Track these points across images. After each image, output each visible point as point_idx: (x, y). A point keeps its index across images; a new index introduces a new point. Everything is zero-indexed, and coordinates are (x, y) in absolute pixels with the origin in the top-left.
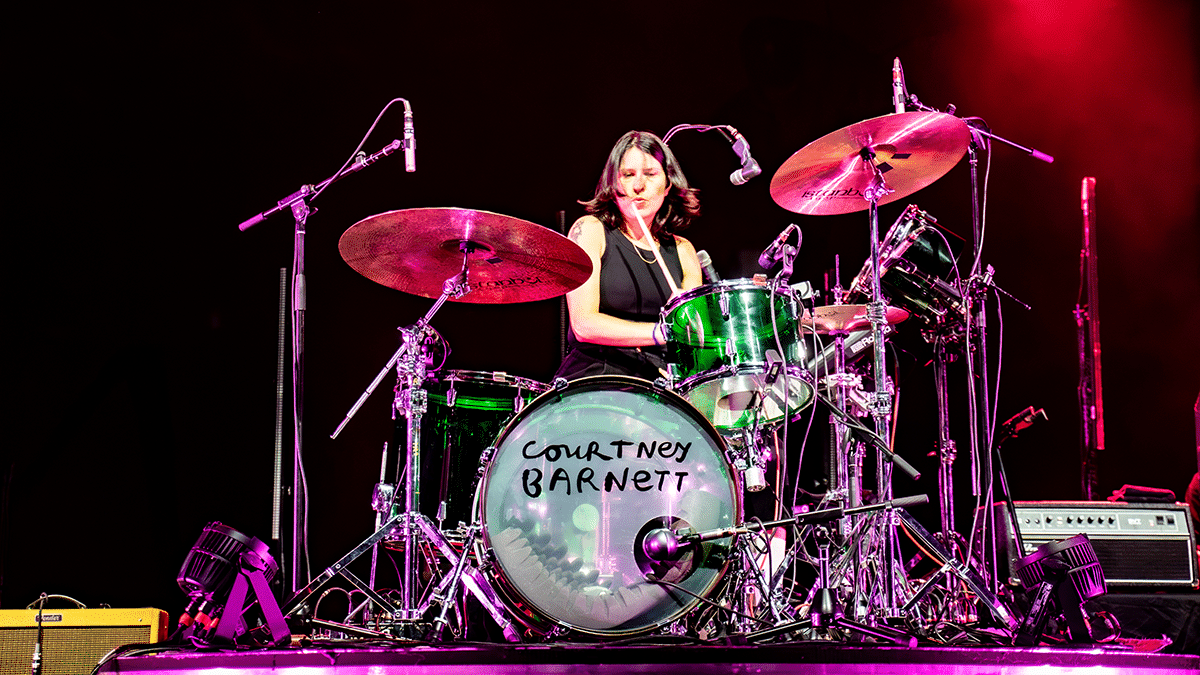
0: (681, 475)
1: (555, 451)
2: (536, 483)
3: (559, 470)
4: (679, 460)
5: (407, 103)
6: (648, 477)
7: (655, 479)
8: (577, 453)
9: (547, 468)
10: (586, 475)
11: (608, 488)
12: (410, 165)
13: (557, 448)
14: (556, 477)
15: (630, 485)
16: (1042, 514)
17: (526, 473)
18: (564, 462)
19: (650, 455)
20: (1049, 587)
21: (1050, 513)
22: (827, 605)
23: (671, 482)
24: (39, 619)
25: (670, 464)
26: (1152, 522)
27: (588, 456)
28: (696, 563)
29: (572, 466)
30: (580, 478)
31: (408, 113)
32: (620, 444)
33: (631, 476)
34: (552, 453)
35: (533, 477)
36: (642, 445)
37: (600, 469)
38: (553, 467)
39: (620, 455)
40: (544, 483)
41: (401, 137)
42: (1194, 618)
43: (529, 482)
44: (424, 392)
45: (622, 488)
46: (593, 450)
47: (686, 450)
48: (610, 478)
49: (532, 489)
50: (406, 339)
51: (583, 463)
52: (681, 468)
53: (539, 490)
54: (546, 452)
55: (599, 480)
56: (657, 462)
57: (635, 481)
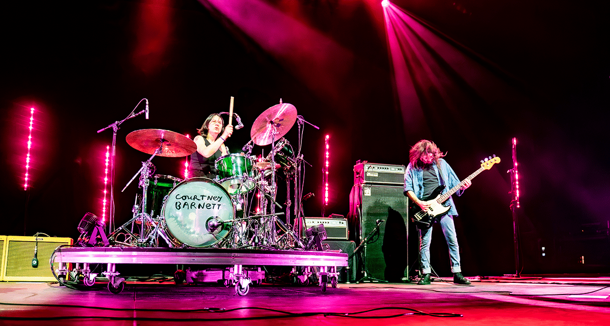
0: (219, 205)
1: (184, 197)
2: (179, 206)
3: (186, 203)
4: (219, 201)
5: (147, 100)
6: (210, 205)
7: (212, 206)
8: (191, 198)
9: (183, 202)
10: (193, 204)
11: (199, 208)
12: (147, 117)
15: (205, 207)
16: (312, 220)
18: (187, 200)
19: (211, 200)
20: (313, 237)
21: (314, 220)
22: (257, 241)
23: (216, 207)
24: (37, 239)
25: (216, 202)
26: (338, 223)
27: (194, 199)
28: (222, 229)
29: (189, 202)
30: (191, 205)
31: (147, 103)
32: (203, 196)
33: (205, 205)
34: (184, 198)
35: (178, 204)
36: (209, 197)
37: (197, 203)
39: (202, 199)
40: (181, 206)
41: (145, 109)
42: (346, 247)
44: (148, 180)
45: (203, 208)
46: (195, 197)
47: (221, 199)
48: (200, 205)
49: (178, 208)
50: (144, 165)
51: (193, 201)
52: (219, 203)
53: (180, 208)
54: (182, 197)
55: (197, 206)
56: (213, 201)
57: (207, 206)
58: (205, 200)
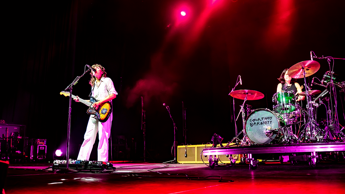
0: (271, 121)
4: (271, 119)
6: (266, 122)
8: (257, 120)
10: (258, 123)
11: (261, 124)
12: (241, 84)
13: (254, 120)
14: (254, 124)
15: (264, 123)
17: (251, 123)
18: (255, 121)
19: (266, 119)
23: (270, 122)
25: (269, 120)
27: (258, 120)
28: (274, 134)
30: (257, 123)
31: (240, 77)
32: (262, 118)
33: (264, 122)
35: (251, 124)
36: (265, 118)
38: (254, 122)
39: (262, 120)
40: (253, 125)
41: (240, 80)
44: (244, 114)
45: (263, 124)
46: (259, 119)
47: (271, 118)
48: (261, 123)
49: (251, 126)
50: (242, 107)
51: (258, 121)
52: (271, 120)
54: (253, 120)
55: (260, 123)
56: (268, 120)
57: (265, 123)
58: (265, 120)
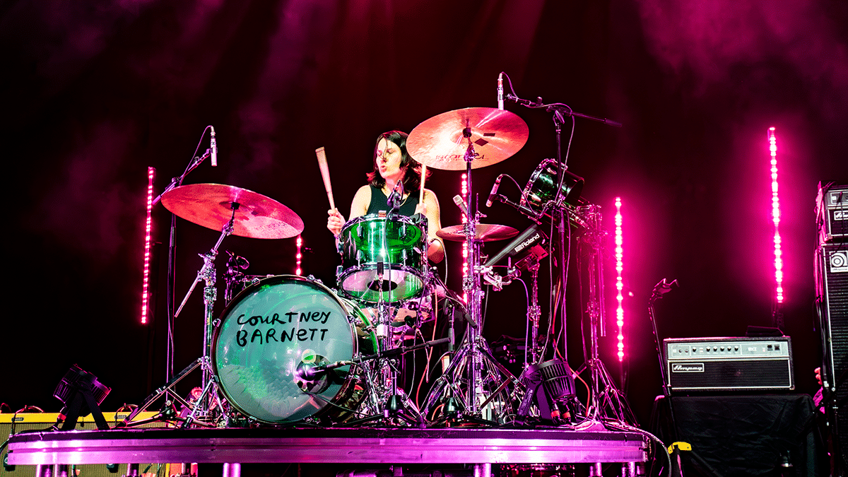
0: (324, 331)
1: (254, 320)
2: (243, 339)
3: (257, 330)
4: (323, 322)
5: (212, 128)
6: (305, 333)
7: (309, 334)
8: (267, 320)
9: (251, 330)
10: (271, 333)
11: (283, 340)
12: (214, 163)
13: (255, 318)
14: (255, 335)
15: (295, 337)
16: (690, 346)
17: (239, 332)
18: (259, 326)
19: (307, 320)
20: (531, 391)
21: (695, 346)
22: (394, 405)
23: (318, 334)
25: (319, 325)
26: (765, 349)
27: (273, 322)
28: (329, 382)
29: (264, 329)
30: (268, 335)
31: (213, 134)
32: (290, 314)
33: (296, 332)
34: (253, 321)
35: (242, 334)
36: (303, 315)
37: (279, 329)
38: (254, 329)
39: (290, 321)
40: (249, 339)
41: (209, 147)
43: (240, 338)
44: (215, 290)
45: (290, 339)
46: (275, 318)
47: (327, 316)
48: (284, 334)
49: (242, 342)
50: (206, 260)
51: (270, 326)
52: (324, 327)
53: (245, 342)
54: (250, 321)
55: (278, 336)
56: (311, 324)
57: (298, 335)
58: (297, 324)
